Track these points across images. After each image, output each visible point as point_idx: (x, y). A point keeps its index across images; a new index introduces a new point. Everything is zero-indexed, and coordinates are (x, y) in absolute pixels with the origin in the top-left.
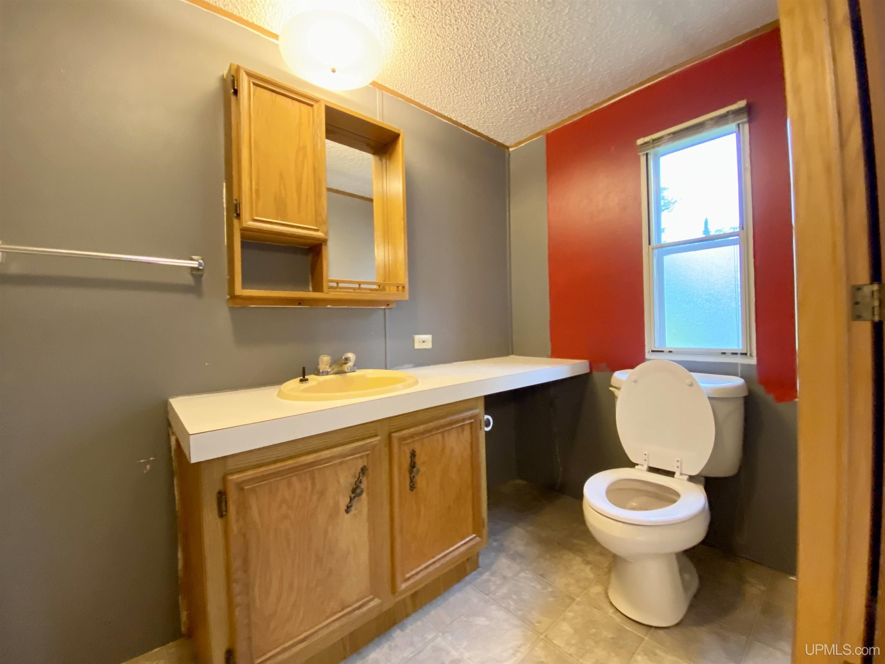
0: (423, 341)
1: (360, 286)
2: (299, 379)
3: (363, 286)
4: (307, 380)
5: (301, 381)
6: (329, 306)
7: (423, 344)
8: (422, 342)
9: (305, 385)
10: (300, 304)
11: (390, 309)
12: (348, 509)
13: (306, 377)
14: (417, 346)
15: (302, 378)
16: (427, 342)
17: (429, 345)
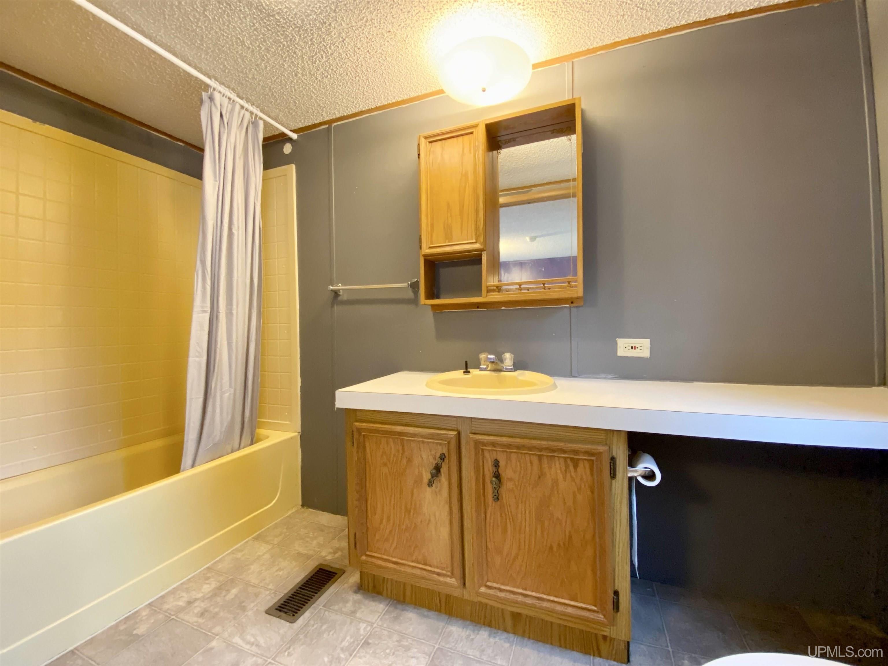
0: (632, 348)
1: (520, 287)
2: (462, 371)
3: (522, 286)
4: (469, 372)
5: (464, 372)
6: (503, 308)
7: (631, 350)
8: (630, 348)
9: (467, 376)
10: (478, 307)
11: (577, 307)
12: (430, 484)
13: (468, 370)
14: (621, 352)
15: (465, 370)
16: (640, 348)
17: (646, 354)
